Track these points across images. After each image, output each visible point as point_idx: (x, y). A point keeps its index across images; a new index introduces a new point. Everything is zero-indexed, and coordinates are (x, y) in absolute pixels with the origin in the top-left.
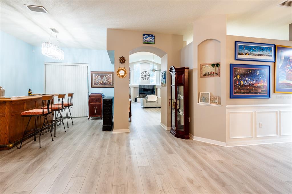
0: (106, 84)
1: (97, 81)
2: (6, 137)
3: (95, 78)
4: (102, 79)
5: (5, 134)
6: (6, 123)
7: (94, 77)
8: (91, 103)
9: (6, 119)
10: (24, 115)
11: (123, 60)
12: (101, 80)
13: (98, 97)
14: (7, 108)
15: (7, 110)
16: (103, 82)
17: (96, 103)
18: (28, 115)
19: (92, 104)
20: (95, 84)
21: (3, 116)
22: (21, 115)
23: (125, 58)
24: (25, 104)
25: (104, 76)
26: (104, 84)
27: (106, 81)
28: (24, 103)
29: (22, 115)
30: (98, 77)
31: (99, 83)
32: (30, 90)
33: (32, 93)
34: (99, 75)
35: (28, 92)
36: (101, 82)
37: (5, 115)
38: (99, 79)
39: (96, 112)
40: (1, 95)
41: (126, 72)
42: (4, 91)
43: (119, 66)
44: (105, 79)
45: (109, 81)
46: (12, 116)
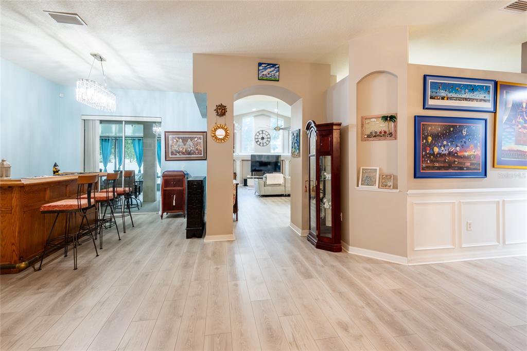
0: (193, 154)
1: (176, 148)
2: (14, 251)
3: (173, 143)
4: (185, 145)
5: (13, 244)
6: (13, 226)
7: (170, 142)
8: (165, 189)
9: (14, 217)
10: (46, 210)
12: (184, 147)
13: (178, 177)
14: (14, 198)
15: (14, 202)
16: (186, 150)
17: (174, 188)
18: (52, 210)
19: (167, 190)
21: (7, 213)
22: (41, 210)
23: (226, 106)
24: (48, 191)
25: (189, 140)
26: (189, 154)
27: (191, 149)
28: (45, 189)
31: (179, 153)
32: (55, 165)
33: (59, 171)
34: (179, 138)
35: (52, 169)
36: (184, 151)
37: (11, 210)
38: (179, 146)
39: (174, 204)
40: (4, 175)
41: (228, 131)
42: (10, 167)
43: (215, 122)
44: (190, 145)
45: (197, 149)
46: (24, 212)
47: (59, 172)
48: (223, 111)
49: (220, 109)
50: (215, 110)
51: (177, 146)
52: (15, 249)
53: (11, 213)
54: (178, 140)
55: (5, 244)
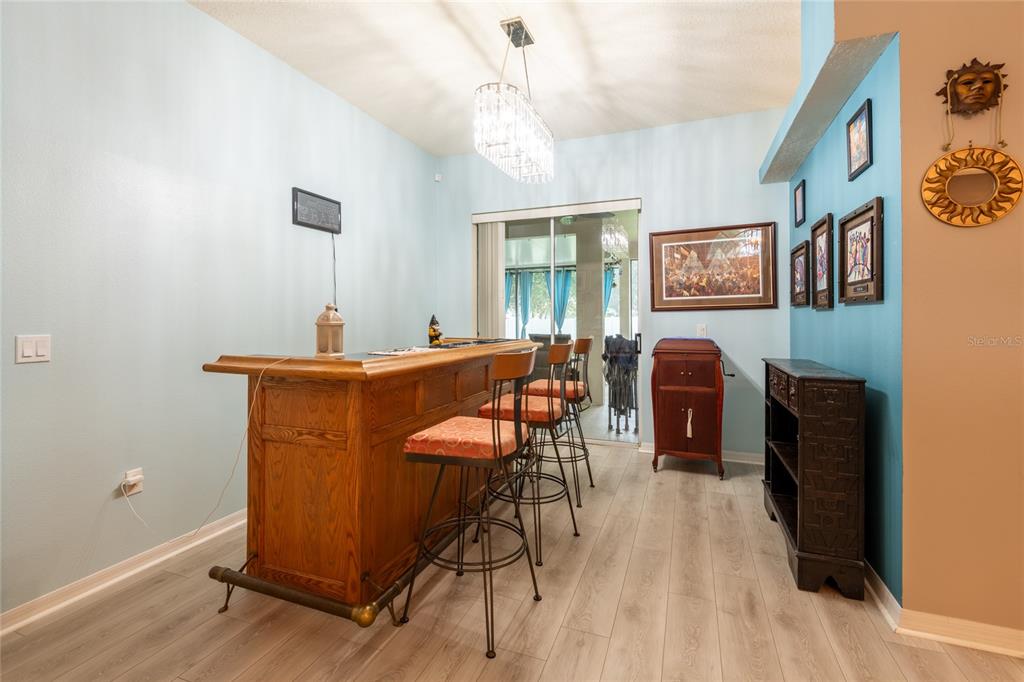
0: (730, 291)
1: (680, 276)
2: (351, 554)
3: (672, 263)
4: (706, 266)
5: (349, 535)
6: (349, 484)
7: (665, 260)
8: (662, 388)
9: (350, 461)
10: (416, 452)
11: (986, 82)
12: (703, 271)
13: (700, 358)
14: (351, 409)
15: (353, 421)
16: (709, 282)
17: (687, 389)
18: (431, 453)
19: (667, 391)
20: (671, 291)
21: (340, 449)
22: (405, 451)
23: (1000, 66)
24: (421, 391)
25: (719, 251)
26: (720, 290)
27: (726, 276)
28: (415, 385)
29: (407, 453)
30: (684, 257)
31: (688, 288)
32: (433, 322)
33: (440, 334)
34: (688, 248)
35: (426, 331)
36: (703, 284)
37: (346, 442)
38: (689, 269)
39: (689, 435)
40: (330, 348)
41: (1014, 175)
42: (341, 326)
43: (943, 142)
44: (721, 267)
45: (743, 277)
46: (373, 447)
47: (441, 338)
48: (989, 88)
49: (969, 83)
50: (943, 92)
51: (682, 272)
52: (353, 548)
53: (346, 450)
54: (686, 253)
55: (335, 531)
